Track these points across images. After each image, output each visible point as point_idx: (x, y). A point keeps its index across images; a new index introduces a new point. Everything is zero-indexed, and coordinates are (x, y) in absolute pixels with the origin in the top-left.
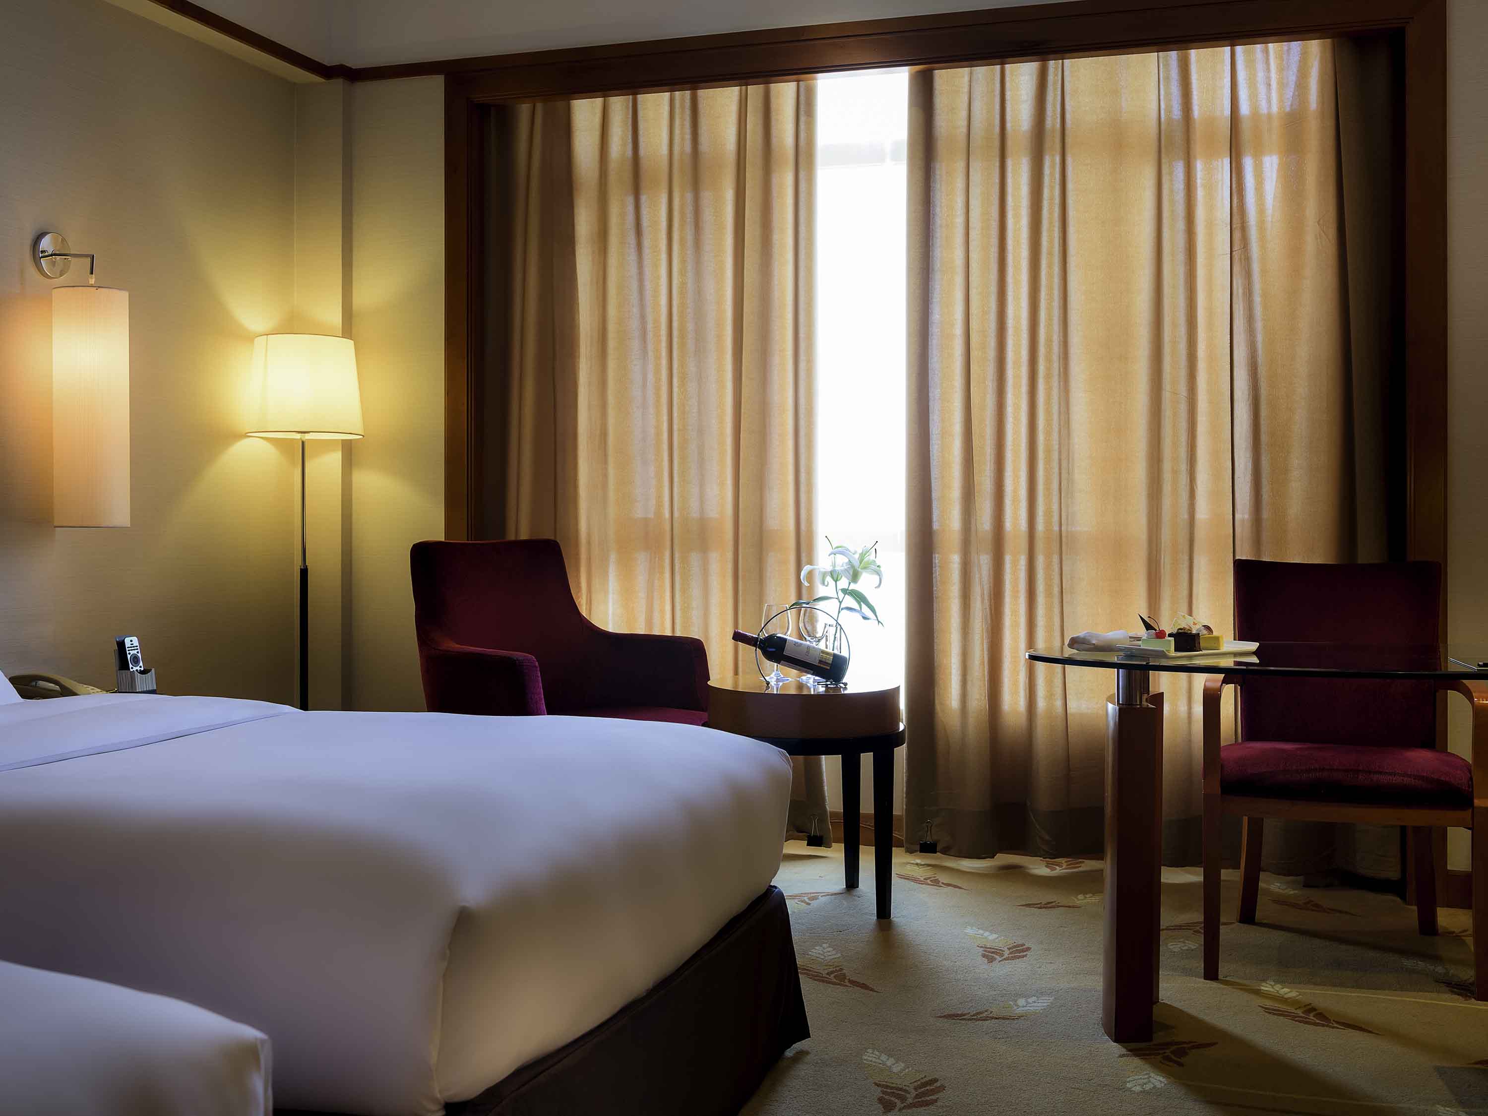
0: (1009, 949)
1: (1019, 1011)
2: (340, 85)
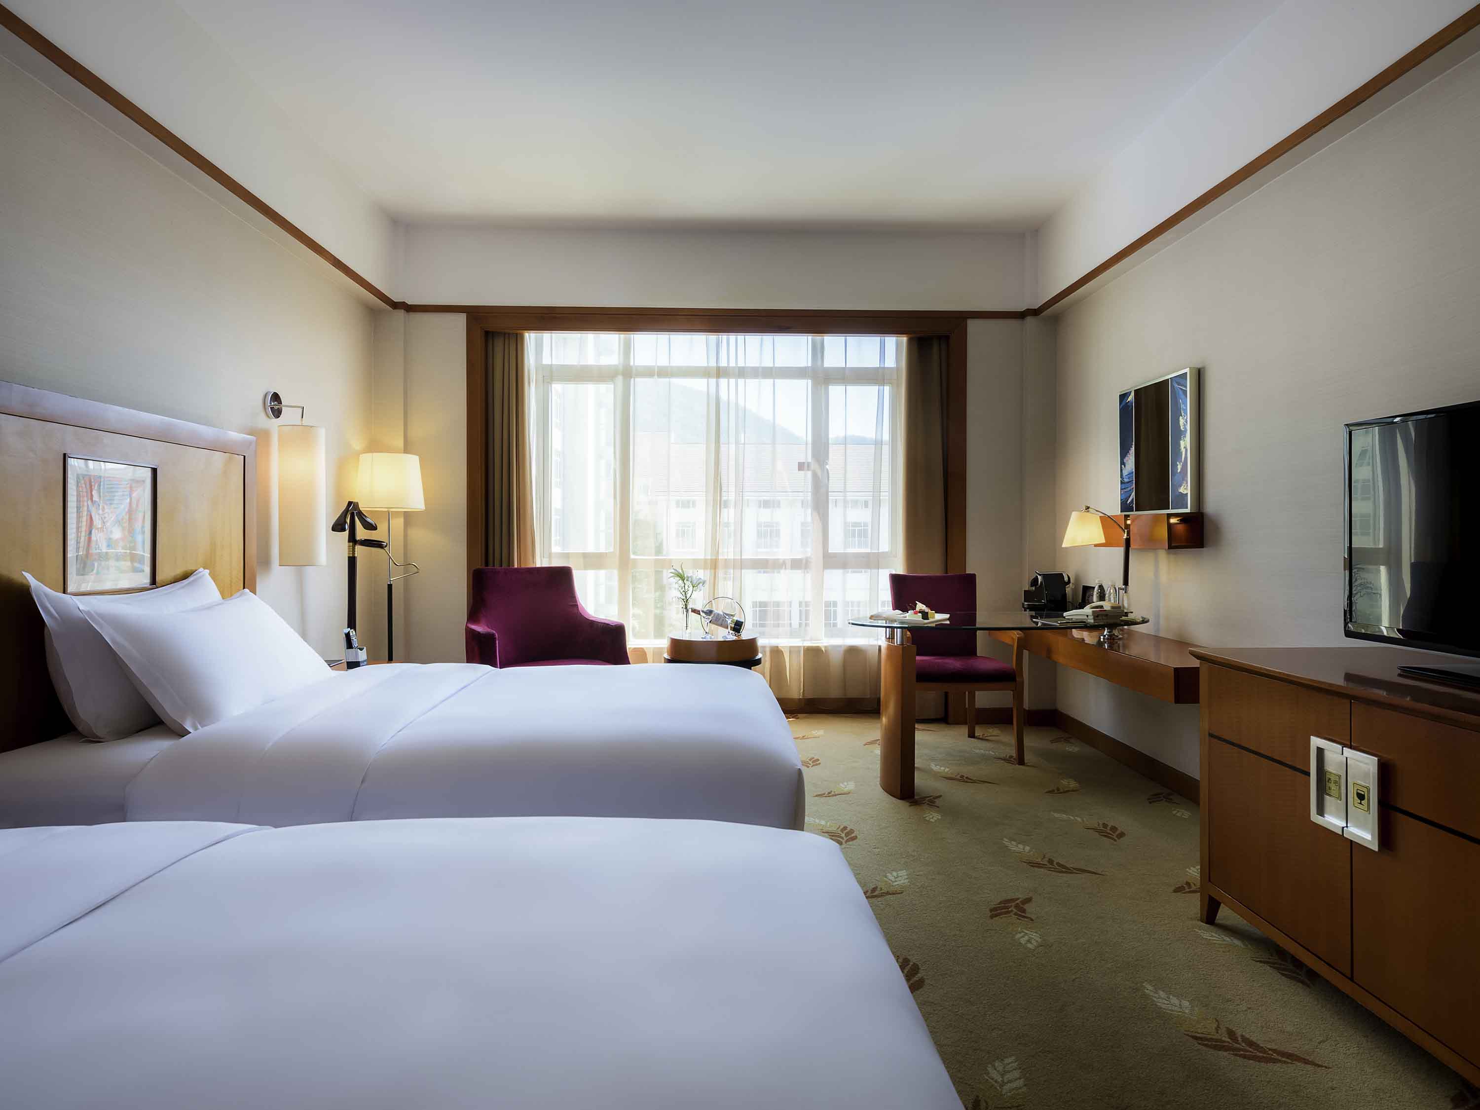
2: (401, 313)
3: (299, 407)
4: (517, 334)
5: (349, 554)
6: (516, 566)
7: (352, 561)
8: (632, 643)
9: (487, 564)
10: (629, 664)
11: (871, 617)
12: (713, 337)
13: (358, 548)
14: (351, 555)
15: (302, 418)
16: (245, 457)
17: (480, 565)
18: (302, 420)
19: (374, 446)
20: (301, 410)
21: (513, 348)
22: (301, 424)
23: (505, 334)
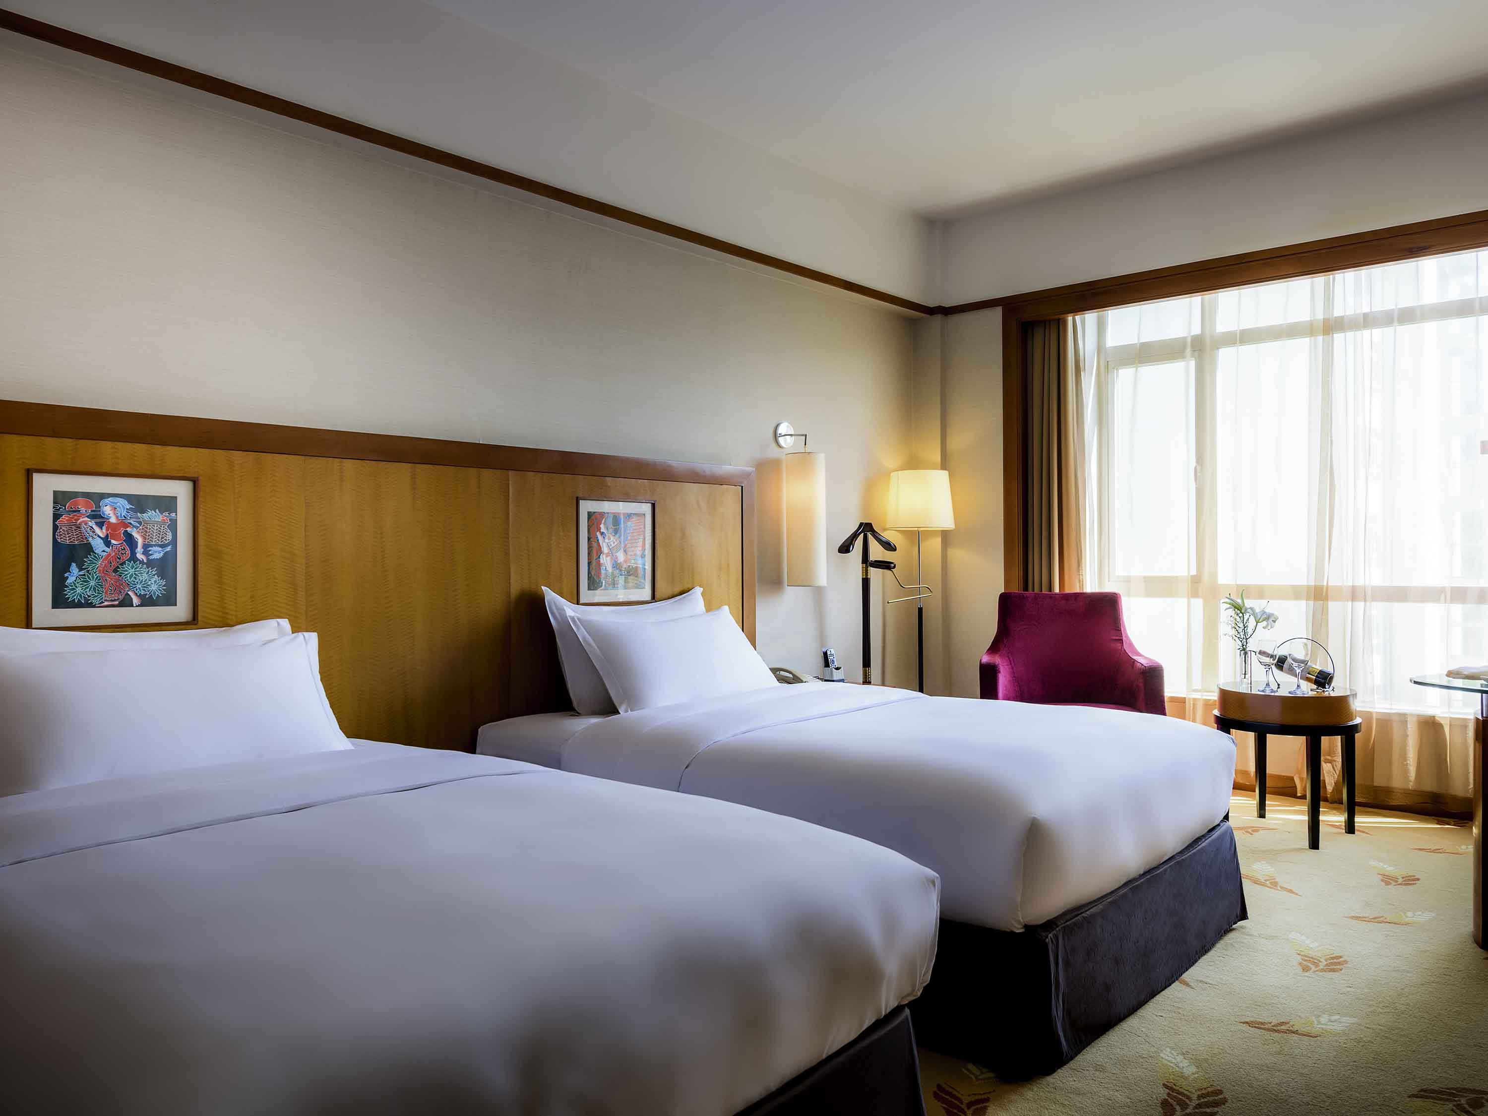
0: (1403, 878)
1: (1408, 920)
2: (938, 318)
3: (802, 435)
4: (1059, 320)
5: (863, 575)
6: (1057, 590)
7: (866, 583)
8: (1171, 688)
9: (1026, 588)
10: (1165, 714)
11: (1450, 674)
12: (1319, 280)
13: (873, 571)
14: (864, 577)
15: (805, 444)
16: (742, 487)
17: (1016, 589)
18: (805, 447)
19: (913, 463)
20: (804, 437)
21: (1054, 337)
22: (804, 451)
23: (1045, 322)
